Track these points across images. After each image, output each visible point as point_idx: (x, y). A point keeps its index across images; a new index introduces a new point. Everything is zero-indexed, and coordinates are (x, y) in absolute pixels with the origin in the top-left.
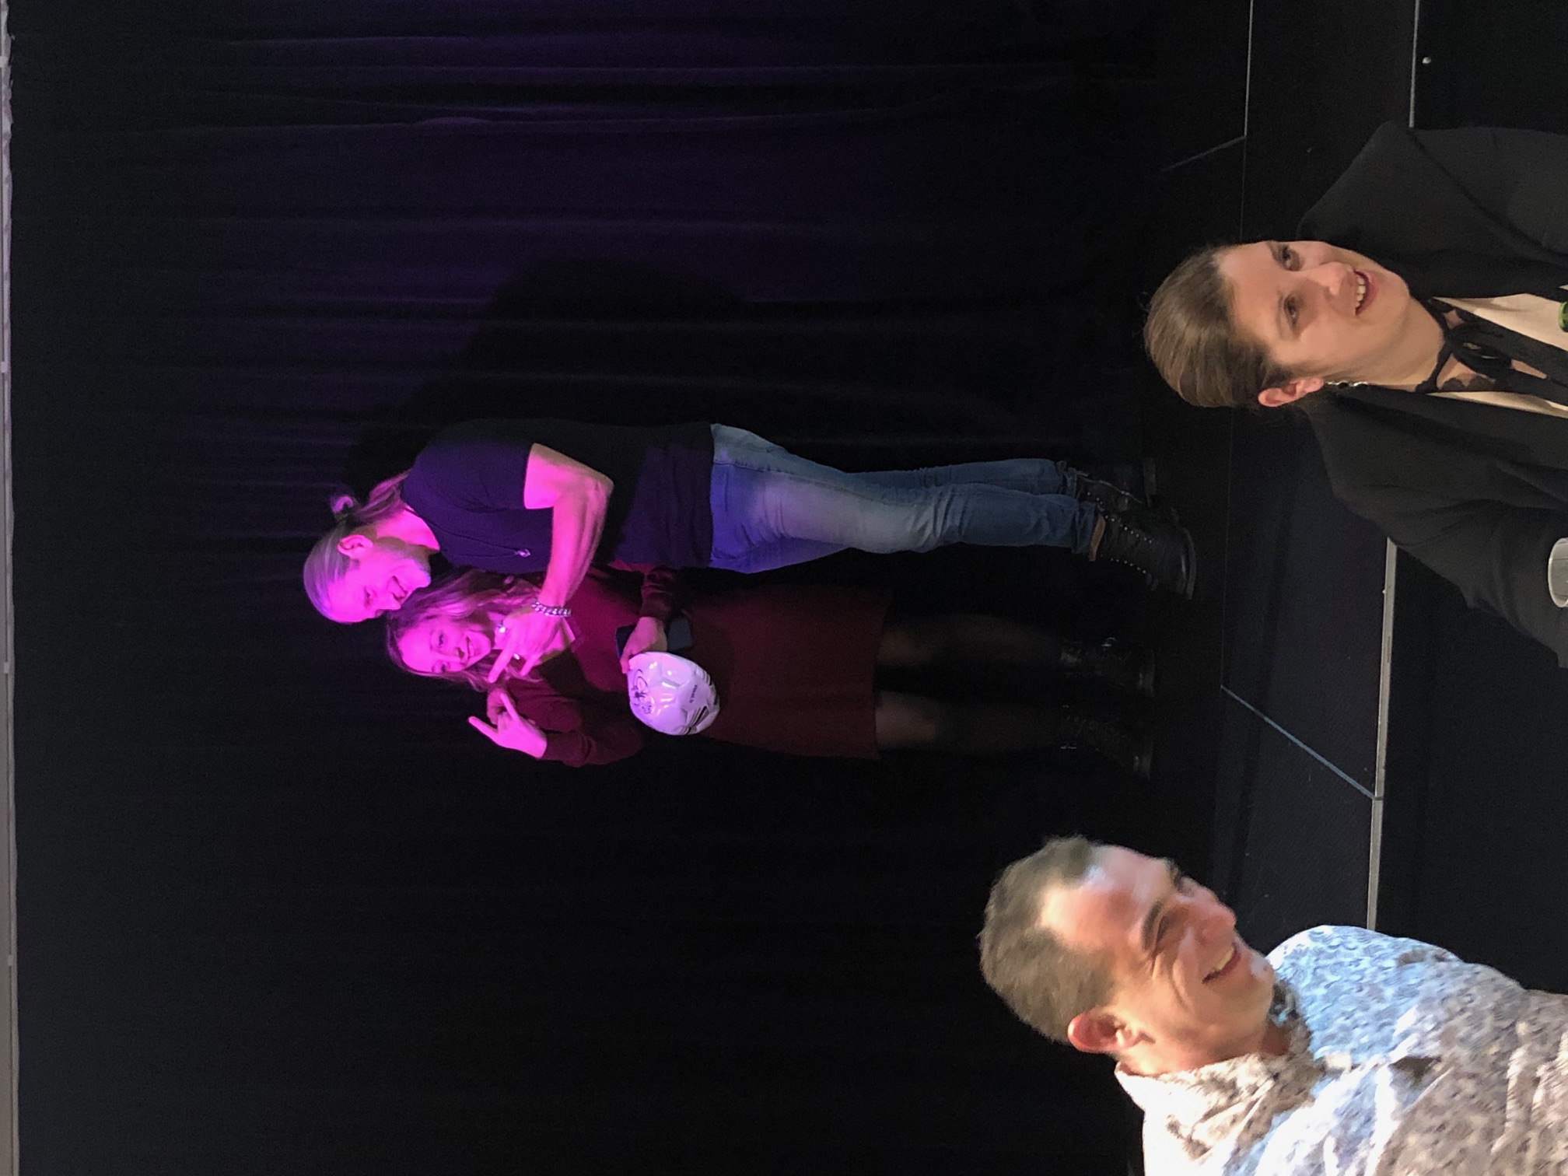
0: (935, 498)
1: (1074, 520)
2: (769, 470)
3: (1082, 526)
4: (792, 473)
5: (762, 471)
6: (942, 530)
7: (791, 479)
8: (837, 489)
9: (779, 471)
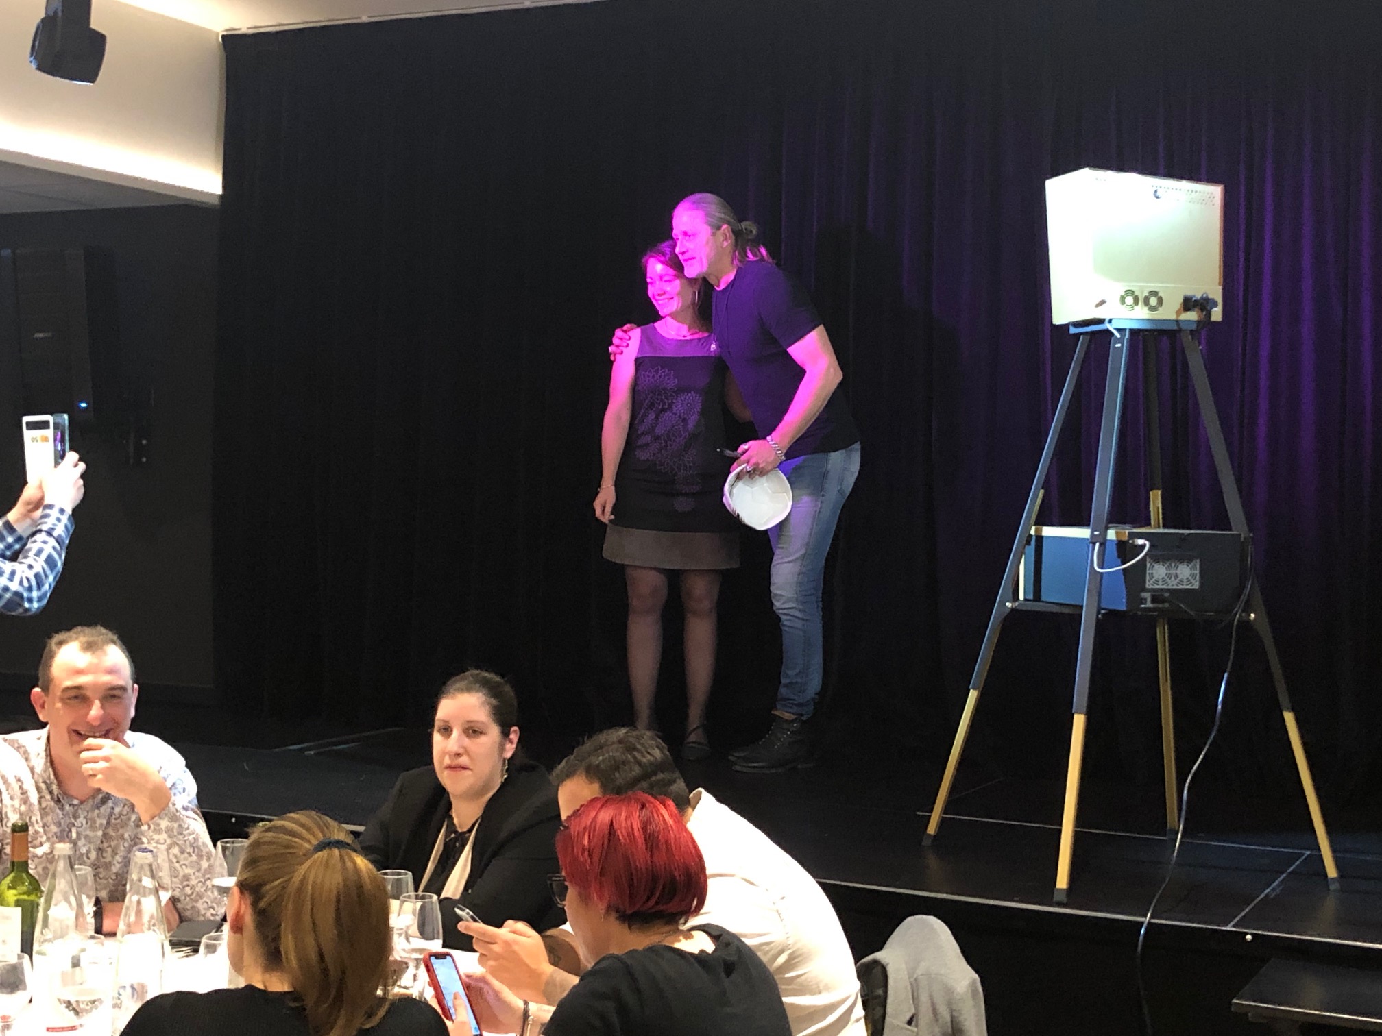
0: (801, 607)
1: (791, 700)
2: (823, 496)
3: (788, 705)
4: (819, 512)
5: (821, 491)
6: (782, 613)
7: (816, 511)
8: (808, 543)
9: (822, 502)
